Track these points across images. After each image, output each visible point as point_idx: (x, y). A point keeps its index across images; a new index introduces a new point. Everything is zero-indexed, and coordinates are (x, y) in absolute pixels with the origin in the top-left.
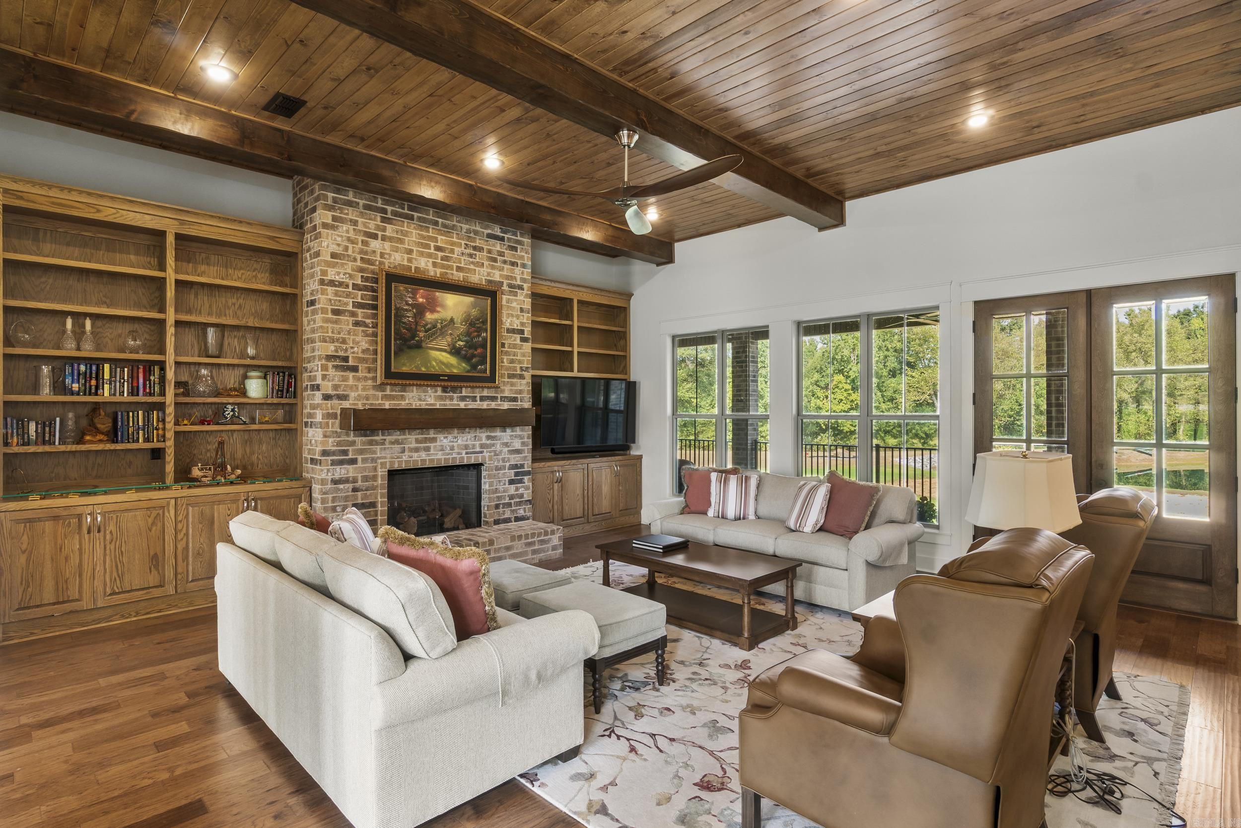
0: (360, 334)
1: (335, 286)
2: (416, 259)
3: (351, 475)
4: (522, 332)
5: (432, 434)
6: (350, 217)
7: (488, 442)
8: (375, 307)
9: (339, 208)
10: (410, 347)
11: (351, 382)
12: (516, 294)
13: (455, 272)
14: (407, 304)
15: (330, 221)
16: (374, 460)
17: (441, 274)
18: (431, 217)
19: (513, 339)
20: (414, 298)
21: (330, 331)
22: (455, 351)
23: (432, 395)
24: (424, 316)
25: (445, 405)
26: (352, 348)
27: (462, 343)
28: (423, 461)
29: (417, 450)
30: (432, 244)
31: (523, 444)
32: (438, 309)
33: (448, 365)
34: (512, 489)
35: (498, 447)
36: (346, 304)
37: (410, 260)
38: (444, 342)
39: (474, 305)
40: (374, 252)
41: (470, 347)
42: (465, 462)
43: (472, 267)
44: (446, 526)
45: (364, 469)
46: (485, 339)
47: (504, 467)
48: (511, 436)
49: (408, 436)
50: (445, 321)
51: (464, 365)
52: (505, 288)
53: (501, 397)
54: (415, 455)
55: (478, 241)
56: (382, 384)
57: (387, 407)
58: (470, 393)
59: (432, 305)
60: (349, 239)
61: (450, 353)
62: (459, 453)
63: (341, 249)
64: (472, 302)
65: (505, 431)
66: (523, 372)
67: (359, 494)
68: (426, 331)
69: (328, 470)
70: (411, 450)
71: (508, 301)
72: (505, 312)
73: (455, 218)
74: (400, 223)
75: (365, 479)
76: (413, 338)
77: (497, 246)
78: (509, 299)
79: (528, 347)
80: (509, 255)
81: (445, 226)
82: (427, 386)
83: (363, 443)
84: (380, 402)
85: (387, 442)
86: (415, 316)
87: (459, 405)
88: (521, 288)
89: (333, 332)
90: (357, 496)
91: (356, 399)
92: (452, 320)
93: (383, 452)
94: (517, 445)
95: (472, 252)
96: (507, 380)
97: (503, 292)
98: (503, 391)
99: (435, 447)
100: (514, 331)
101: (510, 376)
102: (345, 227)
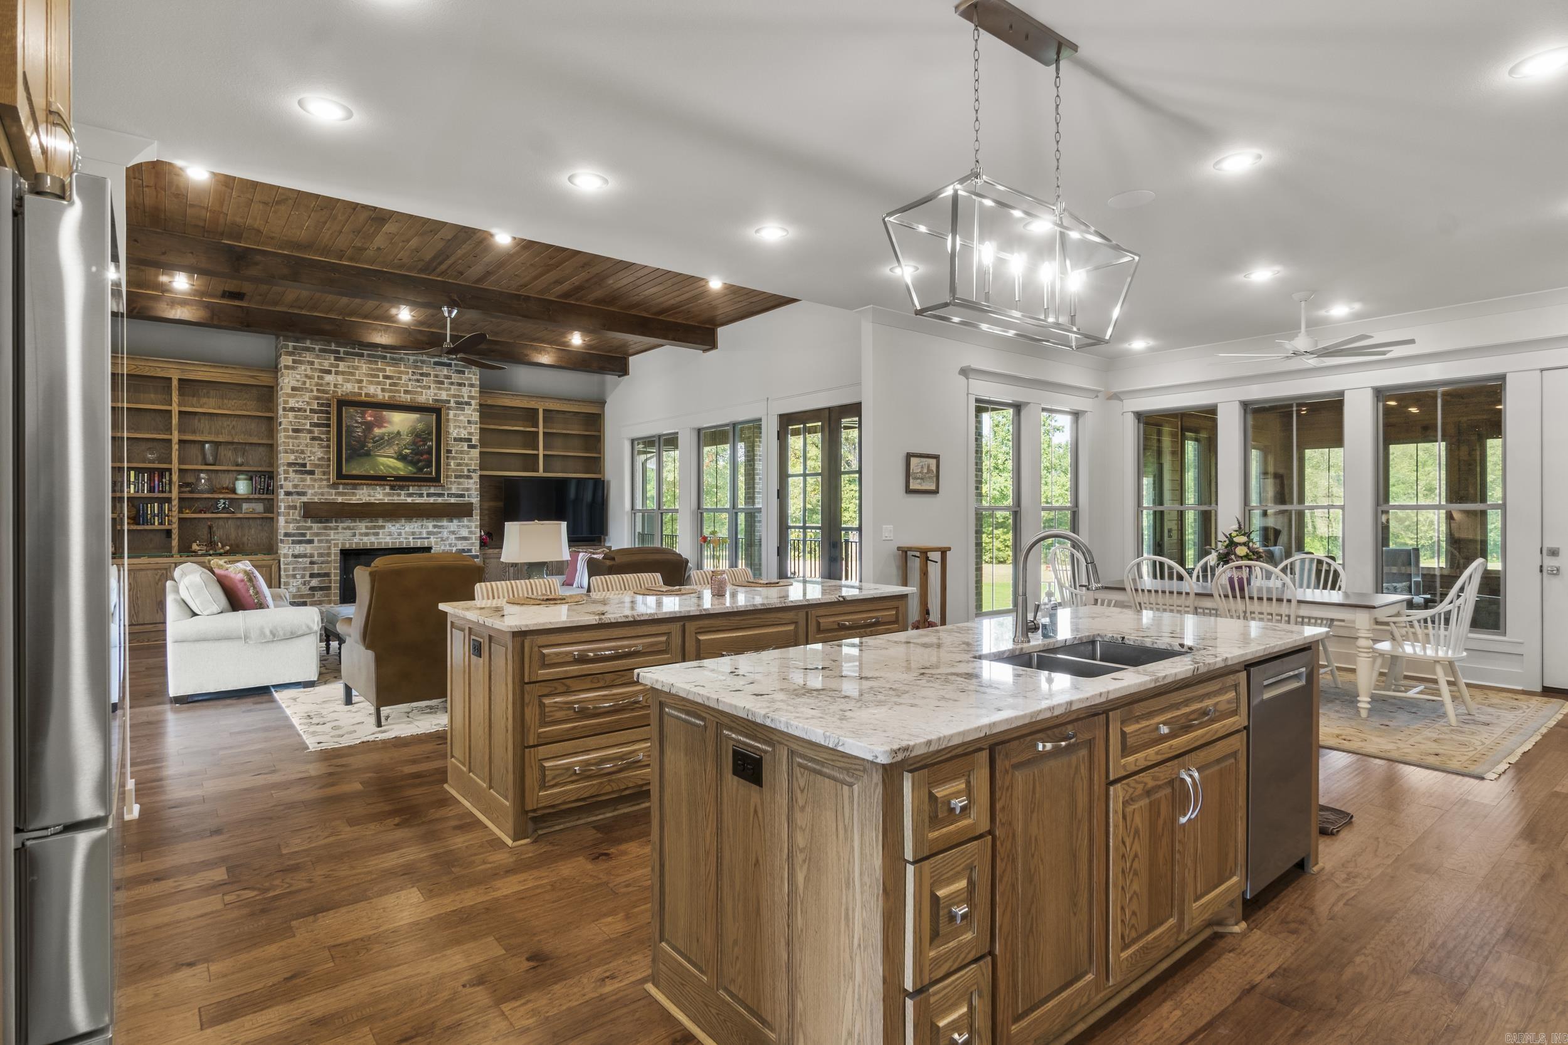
0: (317, 446)
1: (295, 411)
2: (365, 387)
3: (308, 551)
4: (470, 440)
5: (380, 523)
6: (308, 359)
7: (435, 530)
8: (328, 426)
9: (299, 354)
10: (360, 456)
11: (308, 482)
12: (463, 409)
13: (402, 395)
14: (357, 422)
15: (290, 363)
16: (328, 541)
17: (390, 397)
18: (376, 355)
19: (460, 446)
20: (363, 417)
21: (288, 444)
22: (401, 457)
23: (381, 492)
24: (373, 431)
25: (392, 500)
26: (309, 457)
27: (408, 451)
28: (372, 543)
29: (367, 535)
30: (381, 374)
31: (470, 532)
32: (386, 425)
33: (394, 468)
35: (445, 534)
36: (305, 424)
37: (360, 388)
38: (391, 451)
39: (419, 421)
40: (328, 384)
41: (416, 454)
42: (412, 546)
43: (419, 389)
45: (320, 548)
46: (431, 448)
48: (458, 526)
49: (359, 524)
50: (392, 434)
51: (410, 468)
52: (452, 404)
53: (448, 494)
54: (365, 539)
55: (425, 369)
56: (334, 484)
57: (340, 501)
58: (417, 490)
59: (380, 422)
60: (306, 376)
61: (397, 459)
62: (406, 538)
63: (300, 383)
64: (417, 418)
65: (452, 522)
66: (471, 473)
67: (316, 566)
68: (374, 443)
69: (289, 548)
70: (361, 534)
71: (455, 415)
72: (452, 425)
74: (351, 360)
75: (321, 555)
76: (363, 448)
77: (445, 371)
78: (456, 413)
79: (475, 453)
80: (455, 378)
81: (392, 359)
82: (377, 485)
83: (319, 528)
84: (334, 497)
85: (340, 528)
86: (364, 431)
87: (406, 500)
88: (468, 404)
90: (313, 567)
91: (312, 495)
92: (399, 433)
93: (337, 535)
94: (464, 533)
95: (419, 377)
96: (453, 480)
97: (449, 408)
98: (450, 489)
99: (383, 533)
100: (461, 440)
101: (456, 477)
102: (303, 367)
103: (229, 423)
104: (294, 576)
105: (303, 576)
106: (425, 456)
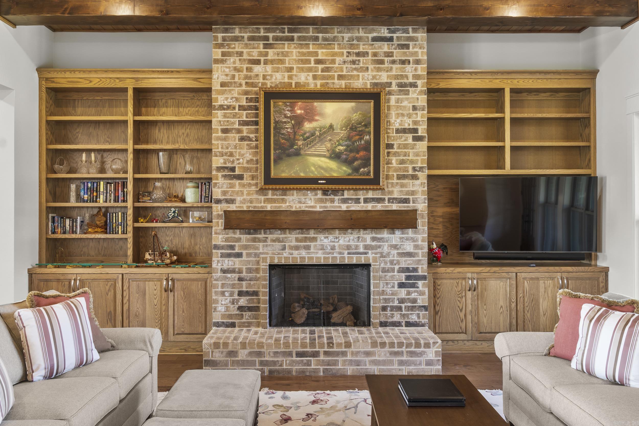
0: (246, 147)
1: (224, 109)
2: (296, 75)
3: (237, 266)
4: (415, 131)
5: (312, 234)
6: (237, 50)
7: (374, 243)
8: (256, 123)
9: (228, 45)
10: (289, 155)
11: (237, 188)
12: (407, 93)
13: (336, 81)
14: (286, 117)
15: (219, 57)
16: (256, 255)
17: (322, 85)
18: (311, 34)
19: (403, 139)
20: (292, 111)
21: (220, 146)
22: (335, 156)
23: (312, 197)
24: (303, 125)
25: (325, 207)
26: (238, 159)
27: (341, 148)
28: (303, 258)
29: (297, 248)
30: (312, 59)
31: (416, 247)
32: (317, 118)
33: (325, 169)
34: (403, 293)
35: (386, 249)
36: (234, 123)
37: (290, 77)
38: (323, 148)
39: (355, 110)
40: (257, 75)
41: (351, 151)
42: (346, 262)
44: (332, 321)
45: (249, 262)
46: (368, 143)
47: (393, 270)
48: (401, 238)
49: (289, 235)
50: (324, 128)
51: (344, 168)
52: (394, 87)
53: (389, 199)
54: (295, 253)
55: (361, 47)
56: (261, 189)
57: (269, 209)
58: (353, 195)
59: (310, 115)
60: (236, 69)
61: (330, 158)
62: (340, 253)
63: (229, 78)
64: (352, 108)
65: (394, 233)
66: (417, 173)
67: (244, 283)
68: (305, 140)
69: (218, 261)
70: (291, 248)
71: (398, 101)
72: (393, 113)
73: (336, 30)
74: (281, 46)
75: (249, 270)
76: (292, 146)
77: (385, 47)
78: (398, 99)
79: (423, 146)
80: (398, 54)
81: (325, 39)
82: (307, 189)
83: (248, 240)
84: (262, 204)
85: (269, 240)
86: (293, 127)
87: (340, 207)
88: (414, 85)
89: (222, 148)
90: (242, 284)
91: (241, 202)
92: (331, 127)
93: (265, 248)
94: (409, 247)
95: (355, 58)
96: (395, 181)
97: (390, 93)
98: (391, 193)
99: (315, 246)
100: (404, 131)
101: (399, 177)
102: (232, 59)
103: (183, 131)
104: (223, 293)
105: (232, 294)
106: (362, 153)
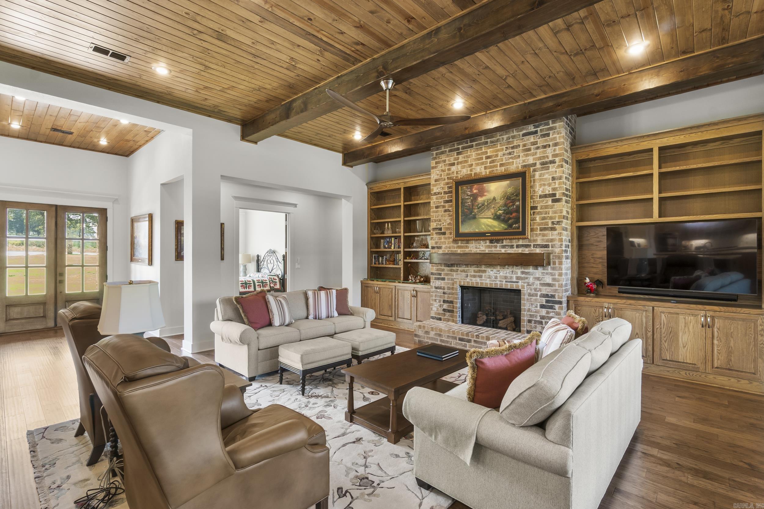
0: (447, 216)
1: (436, 195)
2: (474, 169)
3: (442, 285)
4: (554, 195)
5: (483, 268)
6: (443, 159)
7: (523, 276)
8: (452, 201)
9: (438, 157)
10: (470, 219)
11: (443, 240)
12: (548, 168)
13: (499, 168)
14: (468, 195)
15: (434, 165)
16: (452, 279)
17: (490, 172)
18: (483, 141)
19: (545, 202)
20: (471, 191)
21: (434, 216)
22: (497, 218)
23: (484, 245)
24: (477, 200)
25: (491, 251)
26: (443, 223)
27: (501, 212)
28: (477, 283)
29: (474, 276)
30: (484, 156)
31: (554, 280)
32: (485, 194)
33: (490, 226)
34: (544, 312)
35: (531, 280)
36: (441, 202)
37: (471, 170)
38: (489, 213)
39: (509, 186)
40: (453, 172)
41: (507, 214)
43: (511, 160)
45: (448, 283)
46: (518, 207)
47: (536, 295)
48: (542, 273)
49: (470, 268)
50: (490, 200)
51: (503, 225)
52: (538, 166)
53: (534, 245)
54: (474, 280)
55: (515, 142)
56: (455, 240)
57: (459, 252)
58: (509, 243)
59: (482, 193)
60: (442, 171)
61: (494, 219)
62: (501, 281)
63: (439, 176)
64: (508, 184)
65: (537, 269)
66: (555, 226)
68: (478, 209)
69: (433, 282)
70: (471, 276)
71: (540, 175)
72: (537, 184)
73: (498, 134)
74: (466, 152)
75: (449, 288)
76: (471, 212)
77: (532, 139)
78: (541, 173)
80: (541, 142)
81: (492, 142)
82: (481, 240)
83: (448, 270)
84: (456, 249)
85: (459, 271)
86: (472, 201)
87: (501, 251)
89: (435, 217)
90: (445, 296)
91: (445, 248)
92: (494, 199)
93: (457, 276)
95: (511, 150)
96: (538, 232)
97: (534, 171)
98: (535, 241)
99: (485, 276)
100: (545, 196)
101: (541, 230)
102: (440, 165)
104: (435, 300)
105: (440, 302)
106: (514, 215)
